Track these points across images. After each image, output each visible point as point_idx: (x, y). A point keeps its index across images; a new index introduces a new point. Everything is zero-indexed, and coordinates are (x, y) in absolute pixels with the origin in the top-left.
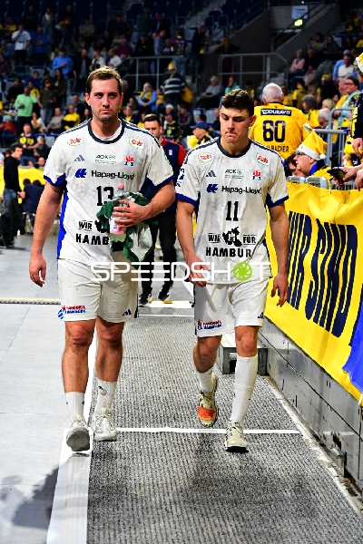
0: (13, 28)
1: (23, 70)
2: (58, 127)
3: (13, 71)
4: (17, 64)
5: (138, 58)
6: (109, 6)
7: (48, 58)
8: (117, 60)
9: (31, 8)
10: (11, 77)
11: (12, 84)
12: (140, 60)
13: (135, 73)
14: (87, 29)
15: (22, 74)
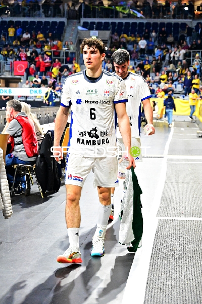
0: (139, 39)
1: (144, 57)
2: (158, 80)
3: (139, 57)
4: (141, 54)
5: (192, 51)
6: (180, 29)
7: (154, 52)
8: (183, 51)
9: (146, 30)
10: (139, 60)
11: (139, 63)
12: (193, 52)
13: (190, 57)
14: (170, 39)
15: (143, 59)
